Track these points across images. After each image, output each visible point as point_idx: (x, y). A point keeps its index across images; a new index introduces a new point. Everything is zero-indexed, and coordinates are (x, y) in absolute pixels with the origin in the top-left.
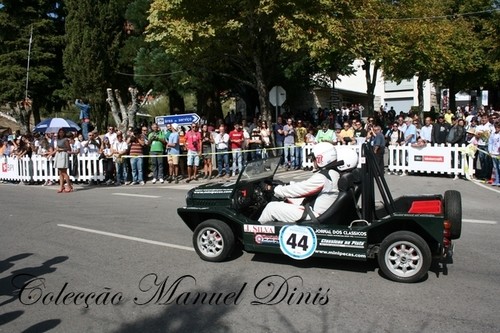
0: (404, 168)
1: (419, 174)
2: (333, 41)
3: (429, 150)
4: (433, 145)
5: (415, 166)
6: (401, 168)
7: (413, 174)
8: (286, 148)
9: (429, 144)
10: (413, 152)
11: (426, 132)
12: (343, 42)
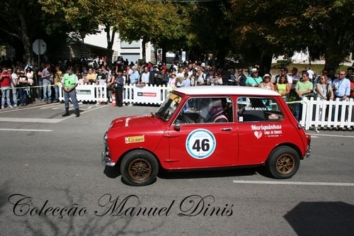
0: (130, 101)
1: (140, 105)
2: (82, 10)
3: (147, 89)
4: (149, 85)
5: (138, 99)
6: (129, 100)
7: (136, 104)
8: (44, 86)
9: (147, 85)
10: (137, 90)
11: (146, 77)
12: (90, 11)
